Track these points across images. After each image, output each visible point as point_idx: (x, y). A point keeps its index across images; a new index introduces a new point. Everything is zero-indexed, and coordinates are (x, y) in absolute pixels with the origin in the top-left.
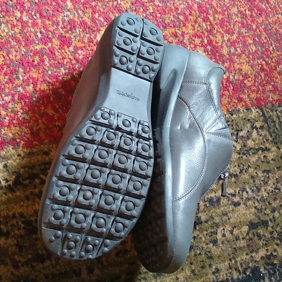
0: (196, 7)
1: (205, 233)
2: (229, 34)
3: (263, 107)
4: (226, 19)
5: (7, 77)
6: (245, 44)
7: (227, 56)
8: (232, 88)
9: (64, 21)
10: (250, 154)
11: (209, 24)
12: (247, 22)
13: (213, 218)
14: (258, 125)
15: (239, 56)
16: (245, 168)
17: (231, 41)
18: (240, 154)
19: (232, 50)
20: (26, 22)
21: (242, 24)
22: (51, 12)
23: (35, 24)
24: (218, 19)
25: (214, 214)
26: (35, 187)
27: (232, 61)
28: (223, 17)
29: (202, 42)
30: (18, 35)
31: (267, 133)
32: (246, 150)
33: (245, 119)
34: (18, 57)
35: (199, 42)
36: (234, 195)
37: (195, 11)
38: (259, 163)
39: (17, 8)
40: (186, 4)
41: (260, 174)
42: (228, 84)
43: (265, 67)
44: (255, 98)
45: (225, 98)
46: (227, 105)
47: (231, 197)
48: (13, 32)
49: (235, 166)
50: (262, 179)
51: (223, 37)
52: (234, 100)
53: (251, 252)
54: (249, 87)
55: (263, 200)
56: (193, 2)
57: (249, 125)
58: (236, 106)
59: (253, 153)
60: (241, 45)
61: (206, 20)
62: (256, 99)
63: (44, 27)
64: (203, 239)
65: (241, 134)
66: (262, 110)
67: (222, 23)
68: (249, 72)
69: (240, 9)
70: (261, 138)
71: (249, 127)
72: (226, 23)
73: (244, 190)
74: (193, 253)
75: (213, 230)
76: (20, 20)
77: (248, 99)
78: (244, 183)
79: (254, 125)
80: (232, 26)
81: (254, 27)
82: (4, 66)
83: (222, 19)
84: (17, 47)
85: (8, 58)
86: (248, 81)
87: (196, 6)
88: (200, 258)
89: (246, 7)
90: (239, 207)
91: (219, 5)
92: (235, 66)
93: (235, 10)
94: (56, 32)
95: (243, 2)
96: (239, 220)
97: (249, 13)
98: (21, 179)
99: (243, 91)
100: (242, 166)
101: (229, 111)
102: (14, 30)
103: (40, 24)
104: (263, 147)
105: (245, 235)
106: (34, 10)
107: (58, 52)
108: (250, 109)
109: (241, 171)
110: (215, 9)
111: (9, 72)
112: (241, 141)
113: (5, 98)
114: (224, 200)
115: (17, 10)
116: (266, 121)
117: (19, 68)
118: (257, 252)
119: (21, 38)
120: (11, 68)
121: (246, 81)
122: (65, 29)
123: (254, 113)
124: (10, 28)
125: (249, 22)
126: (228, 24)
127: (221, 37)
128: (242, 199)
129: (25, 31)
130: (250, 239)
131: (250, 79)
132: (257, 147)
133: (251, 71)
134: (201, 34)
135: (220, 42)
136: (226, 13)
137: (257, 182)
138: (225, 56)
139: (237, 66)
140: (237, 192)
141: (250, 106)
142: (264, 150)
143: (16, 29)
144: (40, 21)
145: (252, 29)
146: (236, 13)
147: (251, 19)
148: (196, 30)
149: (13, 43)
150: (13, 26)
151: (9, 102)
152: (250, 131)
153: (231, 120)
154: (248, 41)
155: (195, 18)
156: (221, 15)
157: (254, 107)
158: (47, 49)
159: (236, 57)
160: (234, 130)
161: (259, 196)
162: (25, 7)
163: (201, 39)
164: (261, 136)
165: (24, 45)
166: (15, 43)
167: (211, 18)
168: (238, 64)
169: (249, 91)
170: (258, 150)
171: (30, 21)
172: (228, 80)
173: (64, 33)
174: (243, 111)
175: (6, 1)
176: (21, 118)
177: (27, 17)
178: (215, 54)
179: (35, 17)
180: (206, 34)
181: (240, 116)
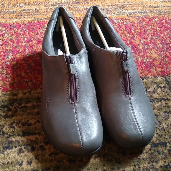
0: (124, 27)
2: (144, 39)
5: (2, 57)
6: (155, 44)
7: (143, 50)
8: (144, 65)
9: (41, 33)
10: (155, 102)
11: (131, 34)
12: (157, 33)
14: (162, 85)
15: (151, 49)
17: (146, 42)
19: (146, 47)
20: (20, 33)
21: (154, 34)
22: (35, 29)
23: (24, 34)
24: (138, 32)
26: (4, 112)
27: (145, 52)
29: (126, 43)
30: (14, 39)
31: (168, 90)
32: (152, 99)
33: (152, 82)
34: (11, 48)
38: (162, 107)
40: (118, 25)
41: (162, 113)
42: (142, 64)
43: (168, 55)
45: (139, 71)
46: (140, 74)
48: (11, 37)
50: (163, 117)
52: (145, 72)
53: (152, 162)
54: (157, 66)
55: (163, 129)
56: (122, 25)
57: (155, 86)
58: (146, 75)
59: (157, 101)
60: (152, 44)
61: (130, 32)
62: (161, 72)
63: (29, 35)
65: (149, 90)
66: (165, 77)
67: (140, 34)
69: (153, 27)
70: (164, 93)
72: (143, 34)
76: (17, 32)
77: (155, 72)
79: (158, 85)
80: (147, 35)
81: (162, 36)
82: (2, 52)
84: (12, 44)
86: (156, 62)
87: (124, 26)
89: (157, 26)
91: (139, 26)
93: (150, 28)
94: (36, 37)
95: (155, 24)
97: (159, 29)
99: (152, 67)
101: (141, 77)
104: (166, 98)
105: (148, 150)
106: (26, 28)
107: (35, 46)
108: (157, 77)
110: (136, 27)
112: (149, 94)
115: (16, 28)
116: (168, 83)
117: (10, 53)
118: (157, 162)
120: (6, 53)
121: (154, 62)
122: (41, 37)
123: (159, 79)
124: (10, 36)
125: (159, 34)
127: (139, 40)
129: (18, 37)
130: (152, 153)
131: (158, 61)
132: (160, 98)
133: (158, 57)
134: (125, 39)
135: (138, 43)
136: (143, 29)
137: (160, 118)
138: (140, 49)
139: (148, 55)
141: (157, 75)
142: (166, 100)
144: (28, 33)
145: (160, 36)
147: (160, 32)
148: (123, 37)
150: (12, 35)
152: (156, 89)
154: (157, 42)
155: (122, 32)
156: (140, 30)
157: (160, 76)
158: (29, 45)
159: (148, 50)
161: (160, 127)
162: (21, 27)
163: (125, 41)
164: (163, 92)
165: (16, 43)
166: (11, 42)
167: (133, 32)
168: (150, 54)
169: (157, 68)
170: (161, 100)
171: (22, 33)
172: (142, 61)
173: (40, 38)
174: (152, 78)
175: (10, 24)
176: (5, 77)
177: (21, 31)
178: (134, 49)
179: (25, 31)
180: (129, 39)
181: (149, 80)
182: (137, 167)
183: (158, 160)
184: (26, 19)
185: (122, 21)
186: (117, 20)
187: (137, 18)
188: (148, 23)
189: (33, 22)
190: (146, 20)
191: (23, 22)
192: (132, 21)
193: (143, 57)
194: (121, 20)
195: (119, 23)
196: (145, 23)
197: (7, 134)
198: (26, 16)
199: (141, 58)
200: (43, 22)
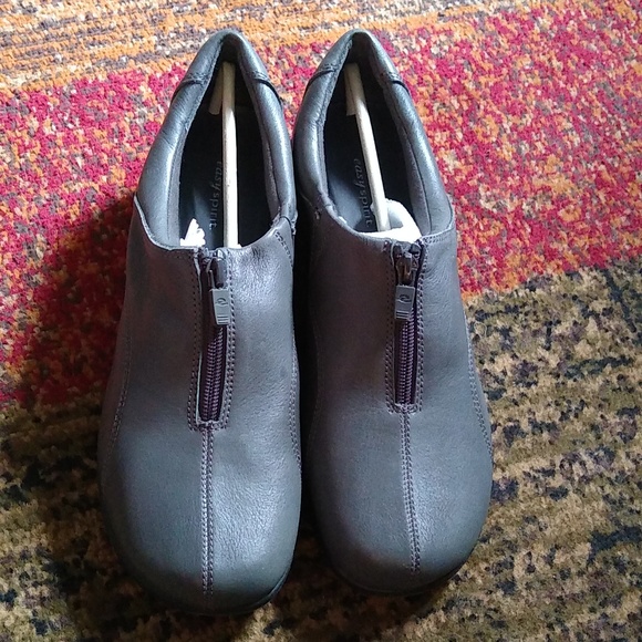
0: (434, 67)
1: (483, 566)
2: (514, 114)
3: (608, 267)
4: (505, 84)
5: (9, 255)
6: (554, 133)
7: (514, 162)
8: (529, 230)
9: (133, 127)
10: (583, 376)
11: (465, 97)
12: (555, 84)
13: (499, 529)
14: (598, 306)
15: (543, 158)
16: (573, 407)
17: (521, 128)
18: (558, 376)
19: (525, 148)
20: (52, 139)
21: (545, 89)
22: (105, 111)
23: (70, 140)
24: (487, 85)
25: (502, 521)
26: (73, 488)
27: (524, 171)
28: (498, 79)
29: (451, 138)
30: (35, 167)
31: (623, 323)
32: (573, 367)
33: (565, 296)
34: (35, 211)
35: (445, 139)
36: (550, 473)
37: (431, 75)
38: (609, 394)
39: (30, 111)
40: (411, 62)
41: (612, 419)
42: (519, 223)
43: (606, 176)
44: (587, 247)
45: (515, 254)
46: (520, 270)
47: (542, 478)
48: (22, 160)
49: (549, 405)
50: (619, 429)
51: (501, 122)
52: (537, 257)
53: (603, 605)
54: (572, 226)
55: (624, 478)
56: (426, 57)
57: (576, 309)
58: (540, 269)
59: (591, 373)
60: (544, 136)
61: (458, 90)
62: (588, 250)
63: (90, 143)
64: (480, 581)
65: (557, 330)
66: (605, 272)
67: (496, 94)
68: (569, 191)
69: (536, 58)
70: (608, 335)
71: (576, 314)
72: (505, 92)
73: (574, 458)
74: (455, 617)
75: (502, 558)
76: (38, 135)
77: (570, 252)
78: (574, 443)
79: (588, 307)
80: (521, 96)
81: (574, 93)
82: (3, 233)
83: (496, 83)
84: (31, 190)
85: (11, 215)
86: (568, 212)
87: (432, 65)
88: (472, 627)
89: (552, 53)
90: (564, 501)
91: (487, 56)
92: (534, 182)
93: (526, 62)
94: (117, 151)
95: (542, 44)
96: (566, 531)
97: (560, 64)
98: (40, 473)
99: (557, 235)
100: (565, 403)
101: (525, 282)
102: (24, 157)
103: (81, 139)
104: (616, 356)
105: (584, 564)
106: (69, 111)
107: (122, 192)
108: (577, 273)
109: (564, 416)
110: (477, 65)
111: (13, 244)
112: (560, 348)
113: (5, 301)
114: (526, 485)
115: (31, 116)
116: (617, 295)
117: (35, 233)
118: (617, 603)
119: (39, 171)
120: (18, 235)
121: (562, 213)
122: (136, 144)
123: (588, 280)
124: (16, 153)
125: (562, 85)
126: (510, 94)
127: (496, 123)
128: (571, 479)
129: (49, 156)
130: (598, 574)
131: (572, 207)
132: (599, 358)
133: (572, 189)
134: (447, 121)
135: (495, 134)
136: (505, 70)
137: (607, 438)
138: (506, 162)
139: (538, 182)
140: (558, 463)
141: (576, 266)
142: (619, 363)
143: (28, 154)
144: (81, 132)
145: (567, 99)
146: (527, 67)
147: (565, 77)
148: (436, 114)
149: (23, 184)
150: (22, 148)
151: (15, 307)
152: (579, 322)
153: (531, 301)
154: (560, 124)
155: (432, 91)
156: (492, 76)
157: (586, 269)
158: (97, 189)
159: (534, 162)
160: (539, 324)
161: (612, 470)
162: (48, 106)
163: (448, 132)
164: (607, 331)
165: (46, 185)
166: (27, 184)
167: (470, 86)
168: (541, 177)
169: (572, 234)
170: (603, 364)
171: (59, 135)
172: (518, 214)
173: (134, 151)
174: (560, 278)
175: (6, 100)
176: (39, 340)
177: (54, 127)
178: (483, 162)
179: (70, 126)
180: (460, 120)
181: (554, 291)
182: (558, 630)
183: (621, 595)
184: (60, 69)
185: (424, 42)
186: (403, 37)
187: (475, 23)
188: (517, 40)
189: (90, 82)
190: (509, 27)
191: (50, 83)
192: (457, 36)
193: (517, 191)
194: (421, 39)
195: (414, 51)
196: (505, 40)
198: (59, 57)
199: (512, 200)
200: (129, 76)
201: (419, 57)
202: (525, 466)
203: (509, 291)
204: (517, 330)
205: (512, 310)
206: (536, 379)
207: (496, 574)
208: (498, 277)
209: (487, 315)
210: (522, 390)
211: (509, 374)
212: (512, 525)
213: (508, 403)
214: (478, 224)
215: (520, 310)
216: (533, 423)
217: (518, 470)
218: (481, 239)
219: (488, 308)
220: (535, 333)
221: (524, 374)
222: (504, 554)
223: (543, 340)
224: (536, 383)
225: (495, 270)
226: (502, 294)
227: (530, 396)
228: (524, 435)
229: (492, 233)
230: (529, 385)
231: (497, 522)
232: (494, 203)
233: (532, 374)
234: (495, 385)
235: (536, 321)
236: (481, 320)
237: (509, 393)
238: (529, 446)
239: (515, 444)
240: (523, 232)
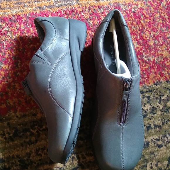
0: (132, 15)
1: (139, 166)
2: (154, 31)
4: (152, 22)
5: (10, 66)
6: (165, 38)
7: (153, 46)
8: (156, 67)
10: (169, 112)
11: (141, 25)
12: (166, 23)
13: (144, 156)
15: (161, 45)
16: (166, 121)
17: (156, 36)
18: (162, 112)
19: (157, 42)
20: (23, 30)
21: (163, 24)
23: (28, 31)
24: (147, 22)
25: (145, 153)
26: (27, 138)
27: (156, 49)
28: (150, 20)
29: (136, 38)
30: (18, 39)
32: (166, 109)
33: (165, 88)
34: (18, 53)
35: (134, 38)
36: (158, 140)
37: (131, 18)
39: (17, 21)
40: (126, 13)
42: (154, 65)
45: (152, 74)
46: (153, 79)
47: (156, 141)
49: (159, 120)
51: (150, 34)
52: (158, 75)
54: (168, 66)
56: (130, 12)
58: (159, 79)
60: (162, 38)
61: (139, 23)
63: (34, 32)
65: (163, 98)
67: (149, 25)
68: (168, 56)
69: (161, 14)
71: (168, 93)
73: (165, 136)
75: (144, 164)
76: (19, 29)
77: (167, 74)
78: (165, 131)
80: (156, 26)
82: (9, 59)
83: (149, 21)
84: (17, 46)
85: (11, 54)
86: (167, 62)
87: (132, 14)
89: (166, 13)
90: (162, 148)
91: (147, 13)
92: (159, 53)
93: (158, 16)
95: (163, 10)
96: (161, 157)
97: (168, 17)
98: (18, 133)
99: (164, 69)
100: (164, 120)
101: (154, 83)
102: (15, 36)
103: (32, 31)
105: (166, 167)
106: (28, 22)
108: (169, 81)
109: (163, 124)
110: (145, 16)
111: (12, 63)
112: (163, 103)
113: (9, 80)
114: (152, 143)
115: (18, 23)
117: (18, 59)
120: (13, 60)
121: (166, 62)
124: (13, 34)
125: (168, 23)
126: (153, 25)
127: (149, 34)
128: (164, 142)
129: (22, 36)
131: (169, 61)
134: (135, 32)
135: (148, 37)
136: (152, 18)
138: (151, 46)
139: (160, 53)
140: (161, 137)
141: (169, 79)
143: (16, 35)
144: (32, 29)
146: (158, 17)
147: (169, 21)
148: (132, 30)
149: (15, 44)
150: (15, 33)
151: (12, 82)
152: (169, 96)
153: (156, 89)
154: (167, 35)
155: (131, 22)
156: (149, 19)
158: (36, 47)
159: (159, 46)
160: (158, 96)
162: (22, 20)
163: (135, 36)
165: (21, 45)
167: (142, 22)
168: (160, 51)
169: (168, 69)
171: (26, 29)
172: (154, 62)
174: (164, 82)
175: (10, 17)
176: (18, 92)
177: (24, 27)
178: (145, 45)
179: (29, 27)
180: (139, 32)
181: (162, 86)
184: (26, 9)
185: (130, 7)
186: (124, 5)
187: (145, 2)
188: (156, 9)
189: (35, 13)
190: (154, 4)
191: (23, 13)
192: (139, 6)
193: (154, 55)
194: (129, 6)
195: (127, 10)
196: (153, 8)
197: (35, 163)
198: (26, 5)
199: (152, 57)
200: (46, 12)
201: (128, 12)
202: (152, 138)
203: (150, 85)
204: (152, 97)
205: (151, 91)
206: (156, 112)
207: (142, 169)
208: (147, 81)
209: (144, 92)
210: (152, 115)
211: (149, 110)
212: (147, 155)
213: (148, 119)
214: (142, 64)
215: (153, 91)
216: (154, 125)
217: (150, 139)
218: (143, 69)
219: (144, 90)
220: (157, 98)
221: (153, 110)
222: (144, 163)
223: (158, 101)
224: (156, 113)
225: (146, 78)
226: (148, 86)
227: (154, 117)
228: (152, 129)
229: (146, 67)
230: (154, 114)
231: (143, 154)
232: (147, 58)
233: (155, 110)
234: (145, 113)
235: (157, 95)
236: (142, 93)
237: (149, 116)
238: (153, 132)
239: (149, 131)
240: (155, 68)
